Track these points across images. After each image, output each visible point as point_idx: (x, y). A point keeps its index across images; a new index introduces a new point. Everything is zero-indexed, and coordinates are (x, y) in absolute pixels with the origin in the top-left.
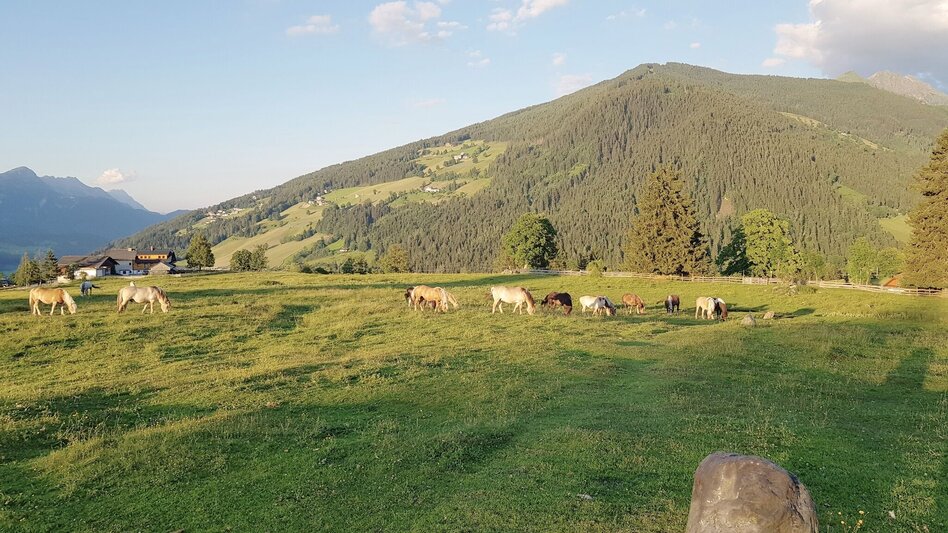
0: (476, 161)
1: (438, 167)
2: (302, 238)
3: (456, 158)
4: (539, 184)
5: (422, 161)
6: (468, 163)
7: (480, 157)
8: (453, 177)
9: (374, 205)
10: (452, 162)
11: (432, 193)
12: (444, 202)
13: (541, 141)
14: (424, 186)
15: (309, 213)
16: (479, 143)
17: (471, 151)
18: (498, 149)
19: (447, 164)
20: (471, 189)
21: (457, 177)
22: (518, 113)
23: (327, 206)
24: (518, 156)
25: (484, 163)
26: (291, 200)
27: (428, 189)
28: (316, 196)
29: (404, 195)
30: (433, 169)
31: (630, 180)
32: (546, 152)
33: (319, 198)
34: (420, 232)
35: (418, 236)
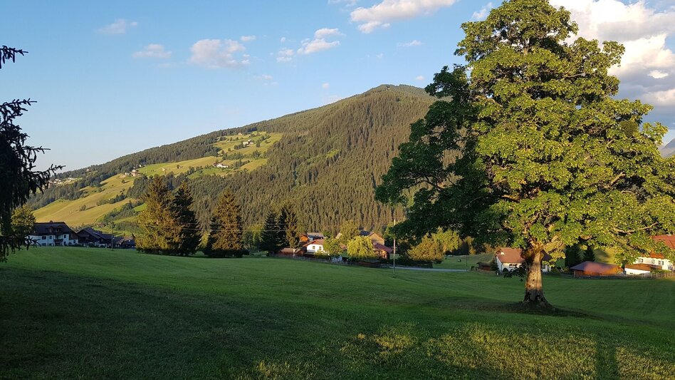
0: (258, 146)
1: (229, 150)
2: (114, 201)
3: (244, 143)
4: (303, 163)
5: (219, 145)
6: (253, 146)
7: (262, 144)
8: (240, 156)
9: (176, 176)
10: (241, 146)
11: (222, 168)
12: (230, 176)
13: (306, 133)
14: (217, 163)
15: (123, 182)
16: (263, 133)
17: (256, 139)
18: (276, 137)
19: (236, 147)
20: (252, 166)
21: (242, 157)
22: (295, 114)
23: (139, 176)
24: (290, 142)
25: (264, 147)
26: (111, 172)
27: (219, 165)
28: (132, 169)
29: (200, 169)
30: (226, 151)
31: (370, 162)
32: (310, 141)
33: (134, 171)
34: (208, 197)
35: (206, 201)
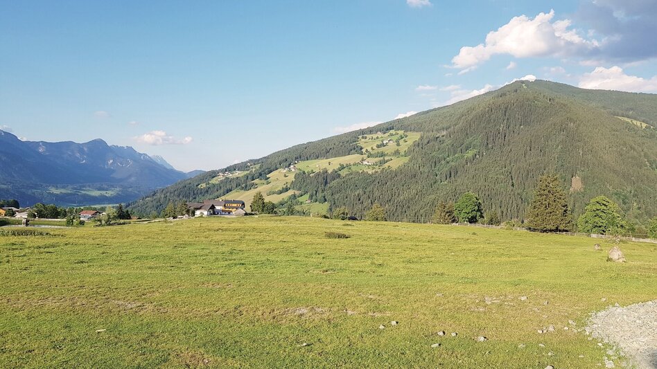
0: (398, 145)
1: (372, 149)
2: (281, 192)
3: (385, 142)
4: (443, 162)
5: (361, 143)
6: (392, 146)
7: (401, 142)
8: (383, 155)
9: (329, 172)
10: (383, 145)
11: (368, 165)
12: (376, 172)
13: (444, 133)
14: (363, 160)
15: (285, 176)
16: (401, 132)
17: (395, 138)
18: (414, 137)
19: (378, 146)
20: (395, 164)
21: (387, 155)
22: (427, 112)
23: (298, 172)
24: (428, 142)
25: (404, 147)
26: (273, 167)
27: (365, 163)
28: (290, 165)
29: (348, 166)
30: (369, 149)
31: (508, 162)
32: (448, 141)
33: (292, 166)
34: (360, 191)
35: (358, 195)
